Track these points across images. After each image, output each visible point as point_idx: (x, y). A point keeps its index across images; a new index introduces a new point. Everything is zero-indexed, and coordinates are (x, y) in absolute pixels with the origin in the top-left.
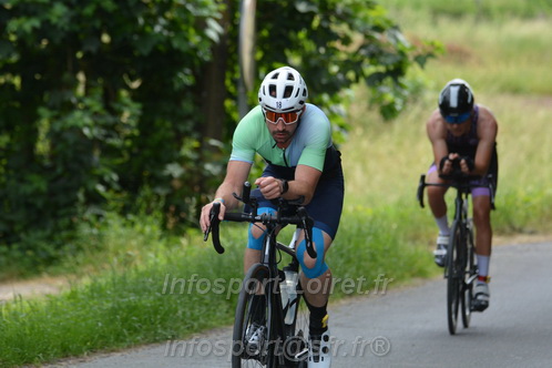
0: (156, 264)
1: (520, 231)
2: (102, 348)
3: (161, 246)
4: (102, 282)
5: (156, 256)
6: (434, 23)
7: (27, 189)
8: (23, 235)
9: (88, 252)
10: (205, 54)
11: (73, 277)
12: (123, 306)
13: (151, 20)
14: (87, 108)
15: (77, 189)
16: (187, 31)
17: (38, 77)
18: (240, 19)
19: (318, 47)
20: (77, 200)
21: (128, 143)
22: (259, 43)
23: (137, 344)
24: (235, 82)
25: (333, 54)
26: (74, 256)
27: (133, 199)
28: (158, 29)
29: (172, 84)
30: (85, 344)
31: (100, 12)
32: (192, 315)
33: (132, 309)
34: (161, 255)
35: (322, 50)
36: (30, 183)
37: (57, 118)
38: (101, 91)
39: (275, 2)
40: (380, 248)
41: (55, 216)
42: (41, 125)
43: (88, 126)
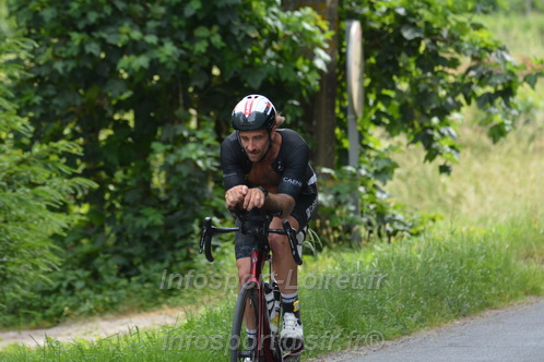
8: (141, 268)
14: (200, 141)
15: (193, 221)
16: (296, 61)
17: (152, 114)
18: (346, 47)
19: (425, 72)
20: (193, 232)
22: (367, 70)
24: (344, 110)
25: (442, 78)
28: (266, 60)
35: (429, 74)
36: (147, 217)
37: (171, 151)
38: (213, 124)
39: (381, 29)
40: (494, 267)
41: (172, 248)
42: (156, 159)
43: (199, 158)
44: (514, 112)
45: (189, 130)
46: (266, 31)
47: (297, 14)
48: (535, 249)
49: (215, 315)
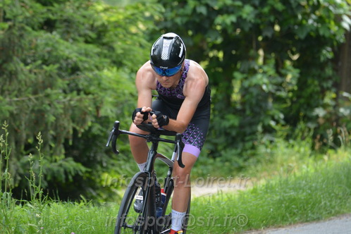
0: (308, 172)
2: (273, 225)
3: (311, 160)
4: (273, 182)
5: (308, 167)
7: (226, 124)
8: (223, 153)
9: (264, 164)
10: (341, 37)
11: (254, 180)
12: (286, 198)
13: (306, 16)
14: (264, 73)
15: (257, 124)
16: (329, 23)
17: (234, 52)
20: (257, 131)
23: (295, 223)
26: (255, 166)
27: (293, 131)
28: (310, 22)
29: (319, 58)
30: (262, 222)
31: (274, 11)
32: (331, 205)
33: (292, 200)
34: (310, 166)
36: (228, 120)
37: (246, 78)
38: (273, 62)
41: (243, 141)
43: (266, 84)
45: (258, 64)
46: (311, 3)
49: (272, 186)
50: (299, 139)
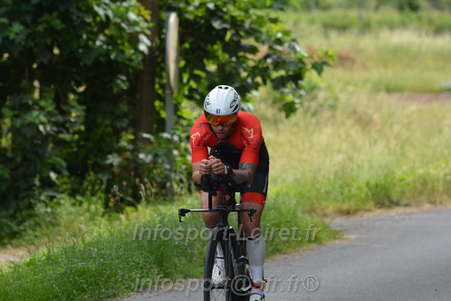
0: (100, 236)
1: (397, 204)
3: (104, 221)
6: (326, 36)
9: (44, 227)
11: (33, 248)
12: (74, 270)
13: (93, 36)
14: (42, 109)
15: (34, 176)
16: (123, 44)
18: (165, 34)
19: (231, 57)
20: (34, 185)
21: (76, 137)
22: (182, 53)
24: (162, 86)
25: (244, 62)
26: (34, 231)
27: (81, 184)
28: (98, 43)
29: (112, 88)
31: (51, 30)
32: (130, 277)
33: (82, 273)
35: (234, 59)
37: (16, 116)
38: (52, 95)
39: (195, 19)
40: (283, 219)
41: (16, 198)
42: (4, 123)
43: (42, 123)
44: (302, 92)
45: (33, 99)
46: (98, 19)
47: (125, 4)
48: (316, 205)
49: (53, 255)
50: (88, 193)
